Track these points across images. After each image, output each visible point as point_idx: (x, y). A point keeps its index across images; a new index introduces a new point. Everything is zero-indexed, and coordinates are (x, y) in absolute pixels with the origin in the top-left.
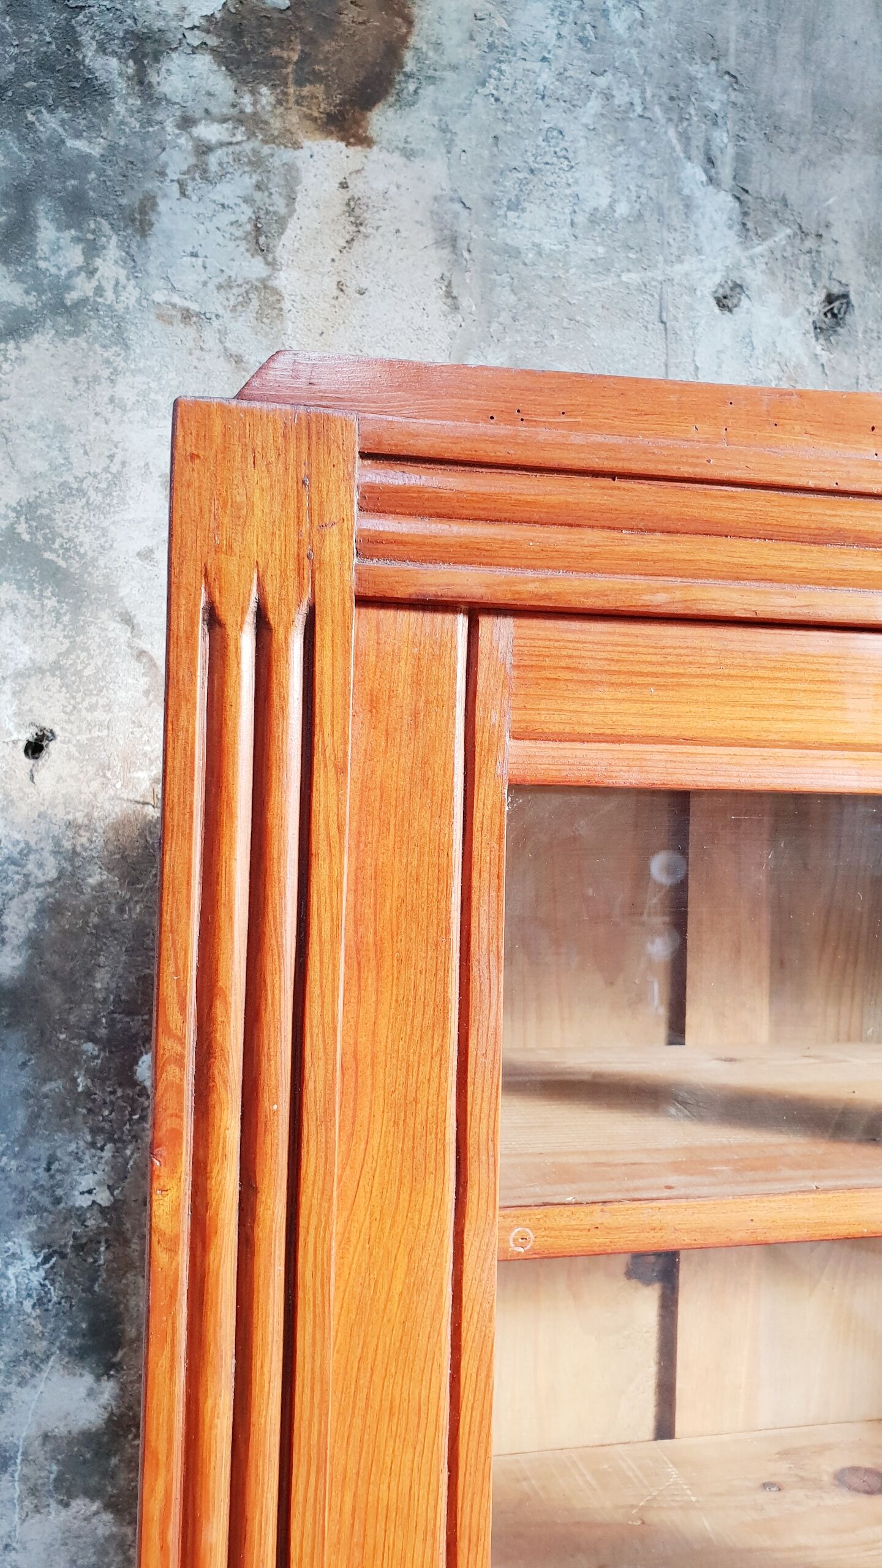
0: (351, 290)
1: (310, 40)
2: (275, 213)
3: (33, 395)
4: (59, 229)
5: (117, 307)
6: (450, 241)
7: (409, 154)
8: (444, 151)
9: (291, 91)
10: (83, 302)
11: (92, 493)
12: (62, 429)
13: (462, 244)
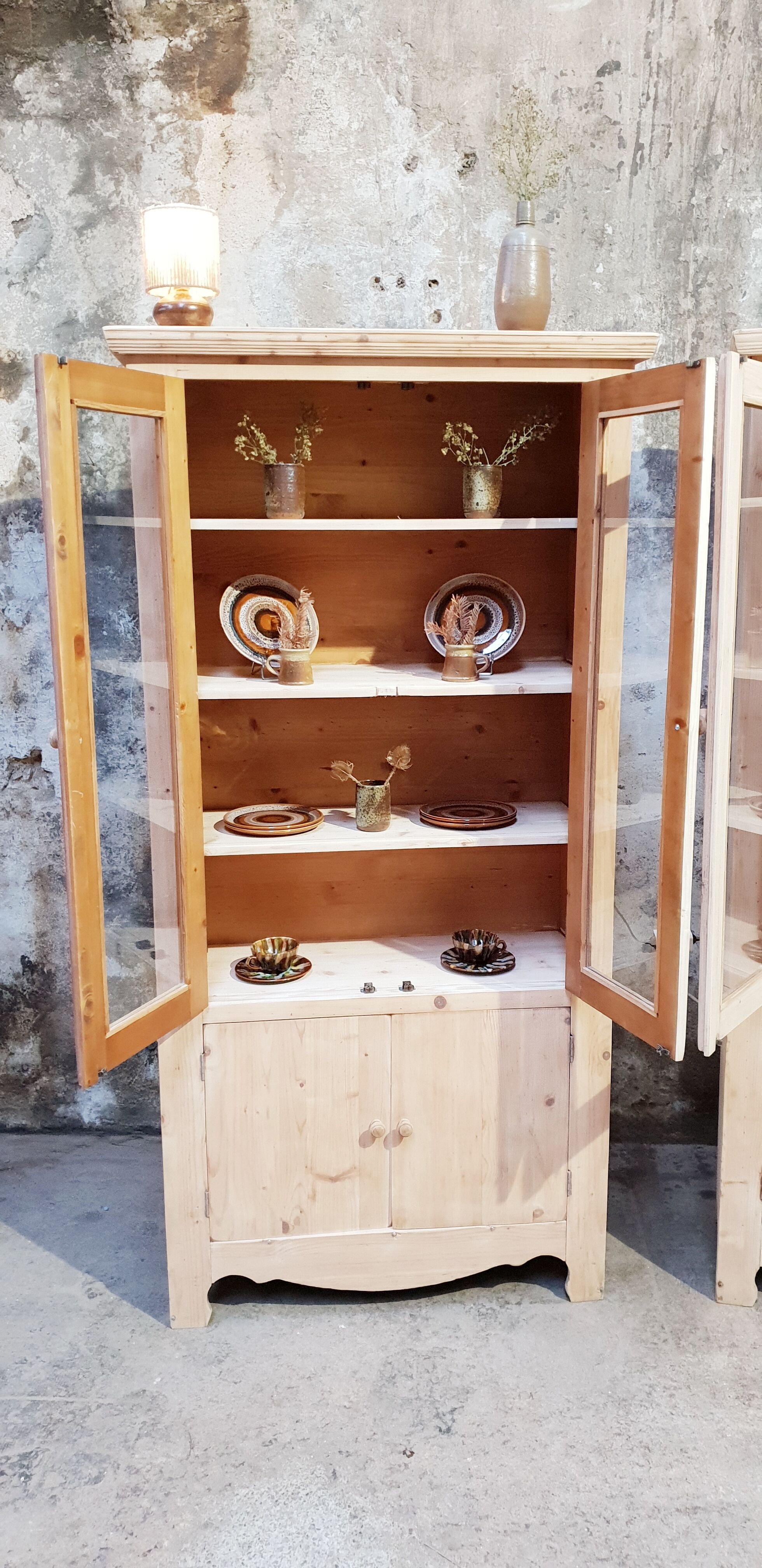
0: (228, 187)
1: (203, 65)
2: (193, 153)
3: (99, 253)
4: (104, 176)
5: (130, 208)
6: (273, 155)
7: (251, 114)
8: (267, 110)
9: (197, 92)
10: (117, 206)
11: (126, 295)
12: (112, 267)
13: (279, 156)
